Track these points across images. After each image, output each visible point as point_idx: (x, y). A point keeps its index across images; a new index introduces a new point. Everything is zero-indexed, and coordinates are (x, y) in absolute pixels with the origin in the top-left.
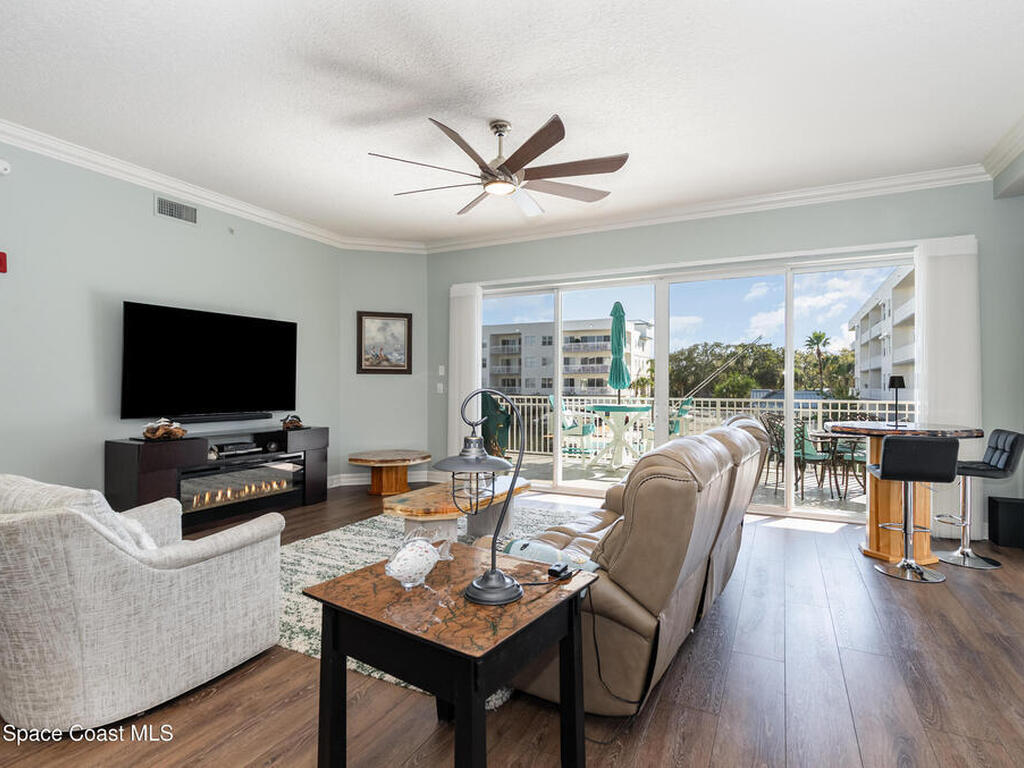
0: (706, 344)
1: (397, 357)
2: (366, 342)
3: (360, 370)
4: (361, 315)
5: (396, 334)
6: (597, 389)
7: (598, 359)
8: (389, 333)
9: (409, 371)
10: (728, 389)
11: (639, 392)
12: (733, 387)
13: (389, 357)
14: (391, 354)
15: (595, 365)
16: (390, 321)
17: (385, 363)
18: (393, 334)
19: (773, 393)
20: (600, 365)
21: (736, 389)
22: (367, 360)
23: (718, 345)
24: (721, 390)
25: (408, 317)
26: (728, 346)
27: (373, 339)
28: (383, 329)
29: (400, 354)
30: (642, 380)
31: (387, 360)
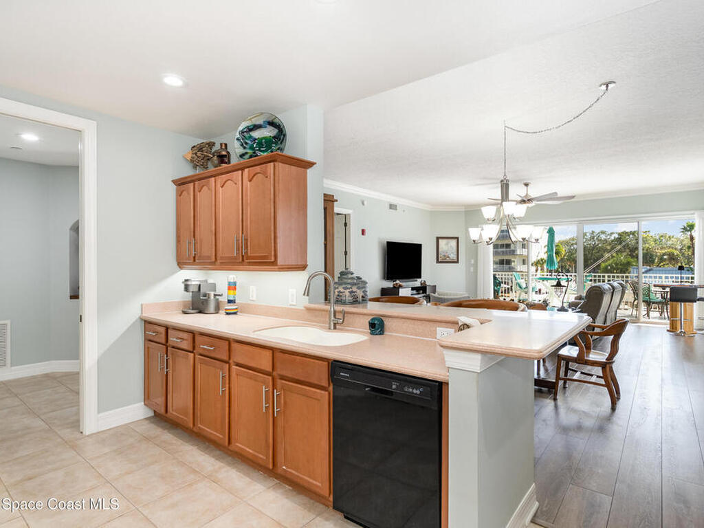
0: (593, 232)
1: (453, 256)
2: (440, 250)
3: (438, 261)
4: (438, 239)
5: (452, 246)
6: (506, 267)
7: (506, 244)
8: (450, 246)
9: (457, 262)
10: (612, 267)
11: (539, 268)
12: (616, 264)
14: (450, 254)
15: (504, 250)
16: (450, 240)
17: (448, 259)
19: (650, 270)
20: (508, 250)
21: (619, 266)
22: (441, 257)
23: (603, 233)
24: (606, 267)
25: (457, 238)
26: (612, 233)
27: (443, 248)
28: (447, 244)
29: (454, 254)
30: (542, 260)
31: (449, 257)
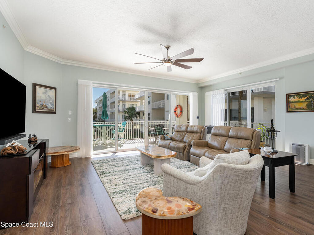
1: (51, 107)
3: (34, 111)
4: (35, 85)
5: (50, 96)
8: (47, 95)
9: (55, 113)
13: (47, 106)
14: (48, 104)
17: (46, 109)
18: (49, 96)
22: (38, 107)
25: (55, 89)
27: (40, 97)
28: (45, 93)
29: (52, 105)
31: (47, 107)
